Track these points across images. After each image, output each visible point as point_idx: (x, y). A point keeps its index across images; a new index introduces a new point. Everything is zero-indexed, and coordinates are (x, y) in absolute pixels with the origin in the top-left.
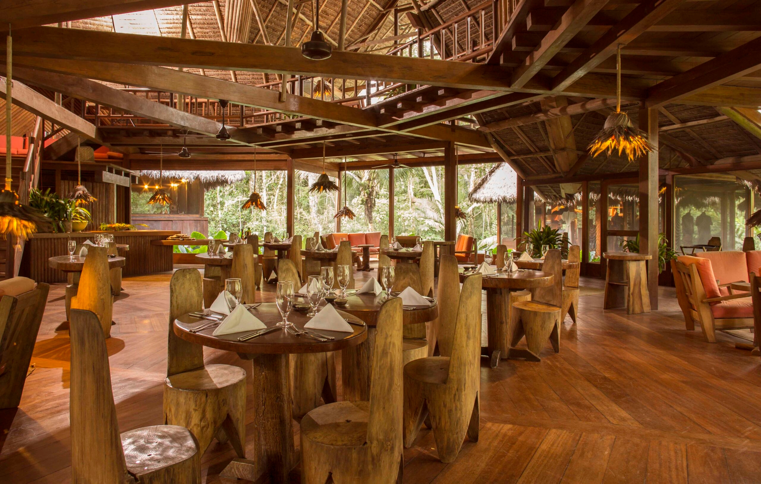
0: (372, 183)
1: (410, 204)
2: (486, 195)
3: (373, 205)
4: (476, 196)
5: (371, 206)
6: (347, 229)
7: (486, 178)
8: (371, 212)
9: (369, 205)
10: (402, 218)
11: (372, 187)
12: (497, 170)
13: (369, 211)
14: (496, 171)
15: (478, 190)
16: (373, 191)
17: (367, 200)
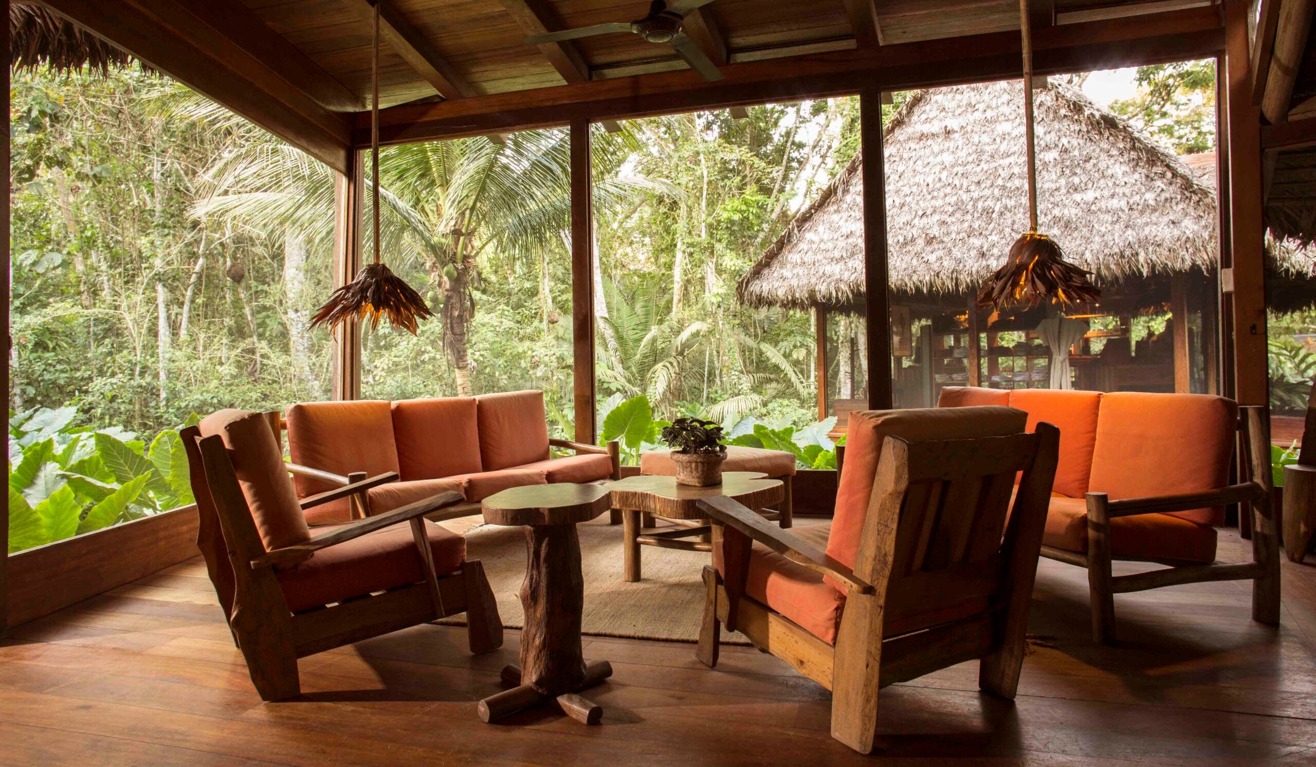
0: (465, 247)
1: (544, 326)
2: (794, 282)
3: (467, 314)
4: (763, 286)
5: (460, 316)
6: (387, 389)
7: (789, 235)
8: (463, 334)
9: (456, 313)
10: (529, 359)
11: (465, 258)
12: (820, 213)
13: (457, 331)
14: (815, 217)
15: (766, 271)
16: (466, 269)
17: (448, 298)
